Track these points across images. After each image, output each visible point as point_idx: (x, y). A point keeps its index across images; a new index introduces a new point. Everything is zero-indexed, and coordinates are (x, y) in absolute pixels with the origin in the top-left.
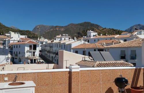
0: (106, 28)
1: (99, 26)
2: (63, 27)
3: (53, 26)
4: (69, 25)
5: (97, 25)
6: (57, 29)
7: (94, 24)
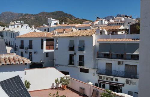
0: (78, 19)
1: (73, 16)
2: (33, 15)
3: (22, 14)
4: (40, 14)
5: (71, 15)
6: (27, 17)
7: (67, 14)
